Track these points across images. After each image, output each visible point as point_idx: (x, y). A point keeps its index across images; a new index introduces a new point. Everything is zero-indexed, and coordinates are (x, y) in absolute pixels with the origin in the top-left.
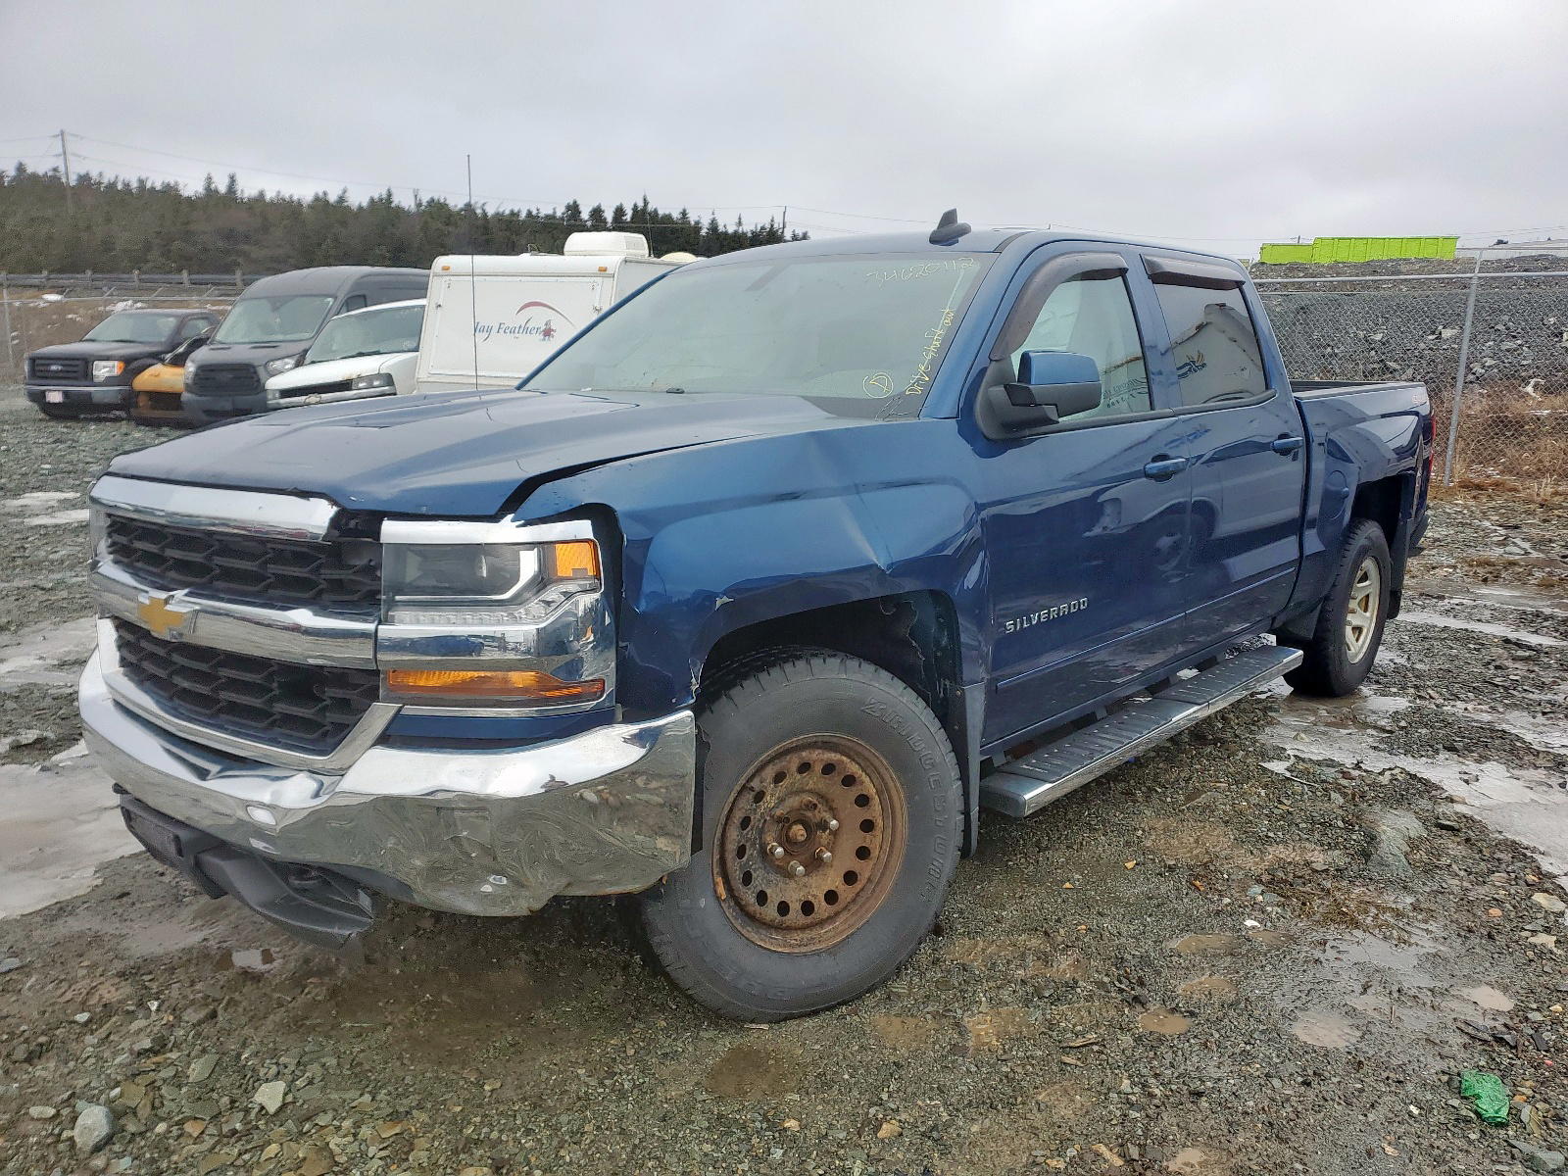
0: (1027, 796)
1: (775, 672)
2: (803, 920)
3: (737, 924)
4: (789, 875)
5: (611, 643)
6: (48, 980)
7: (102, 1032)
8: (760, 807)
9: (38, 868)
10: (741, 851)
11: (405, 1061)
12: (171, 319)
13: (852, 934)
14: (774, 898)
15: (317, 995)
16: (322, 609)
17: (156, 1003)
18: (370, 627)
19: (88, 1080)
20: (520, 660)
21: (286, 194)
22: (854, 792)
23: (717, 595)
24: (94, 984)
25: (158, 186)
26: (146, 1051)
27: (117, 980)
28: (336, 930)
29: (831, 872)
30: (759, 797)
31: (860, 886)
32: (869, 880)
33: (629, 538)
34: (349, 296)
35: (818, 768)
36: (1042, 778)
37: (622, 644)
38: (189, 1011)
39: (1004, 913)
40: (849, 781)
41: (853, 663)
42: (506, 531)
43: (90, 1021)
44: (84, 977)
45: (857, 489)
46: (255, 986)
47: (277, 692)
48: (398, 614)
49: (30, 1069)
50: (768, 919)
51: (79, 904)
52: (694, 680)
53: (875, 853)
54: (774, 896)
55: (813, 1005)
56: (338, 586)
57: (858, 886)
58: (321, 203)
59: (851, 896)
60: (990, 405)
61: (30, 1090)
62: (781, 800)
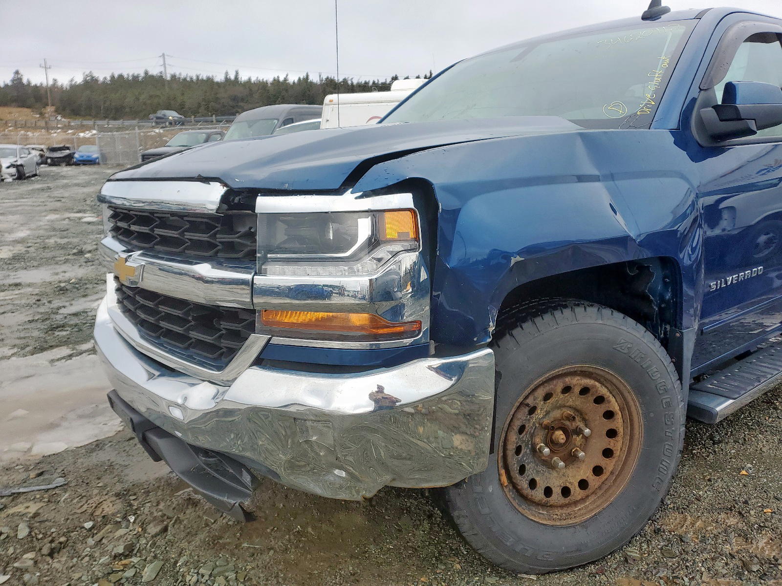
0: (718, 409)
1: (547, 317)
2: (563, 501)
3: (515, 503)
4: (552, 467)
5: (427, 293)
6: (76, 495)
7: (97, 537)
8: (532, 418)
9: (93, 417)
10: (518, 450)
11: (280, 580)
12: (204, 134)
13: (599, 513)
14: (541, 485)
15: (229, 520)
16: (218, 264)
17: (133, 517)
18: (248, 277)
19: (80, 574)
20: (358, 304)
21: (261, 79)
22: (603, 408)
23: (512, 254)
24: (102, 500)
25: (205, 78)
26: (120, 555)
27: (114, 498)
28: (225, 499)
29: (583, 466)
30: (533, 410)
31: (606, 477)
32: (612, 473)
33: (444, 208)
34: (286, 118)
35: (577, 390)
36: (727, 395)
37: (435, 294)
38: (151, 525)
39: (701, 493)
40: (600, 400)
41: (607, 312)
42: (348, 201)
43: (93, 527)
44: (96, 495)
45: (612, 177)
46: (193, 509)
47: (193, 323)
48: (269, 267)
49: (50, 562)
50: (537, 500)
51: (107, 442)
52: (491, 324)
53: (617, 453)
54: (542, 483)
55: (570, 564)
56: (230, 247)
57: (604, 477)
58: (276, 82)
59: (597, 485)
60: (701, 123)
61: (45, 579)
62: (548, 413)
